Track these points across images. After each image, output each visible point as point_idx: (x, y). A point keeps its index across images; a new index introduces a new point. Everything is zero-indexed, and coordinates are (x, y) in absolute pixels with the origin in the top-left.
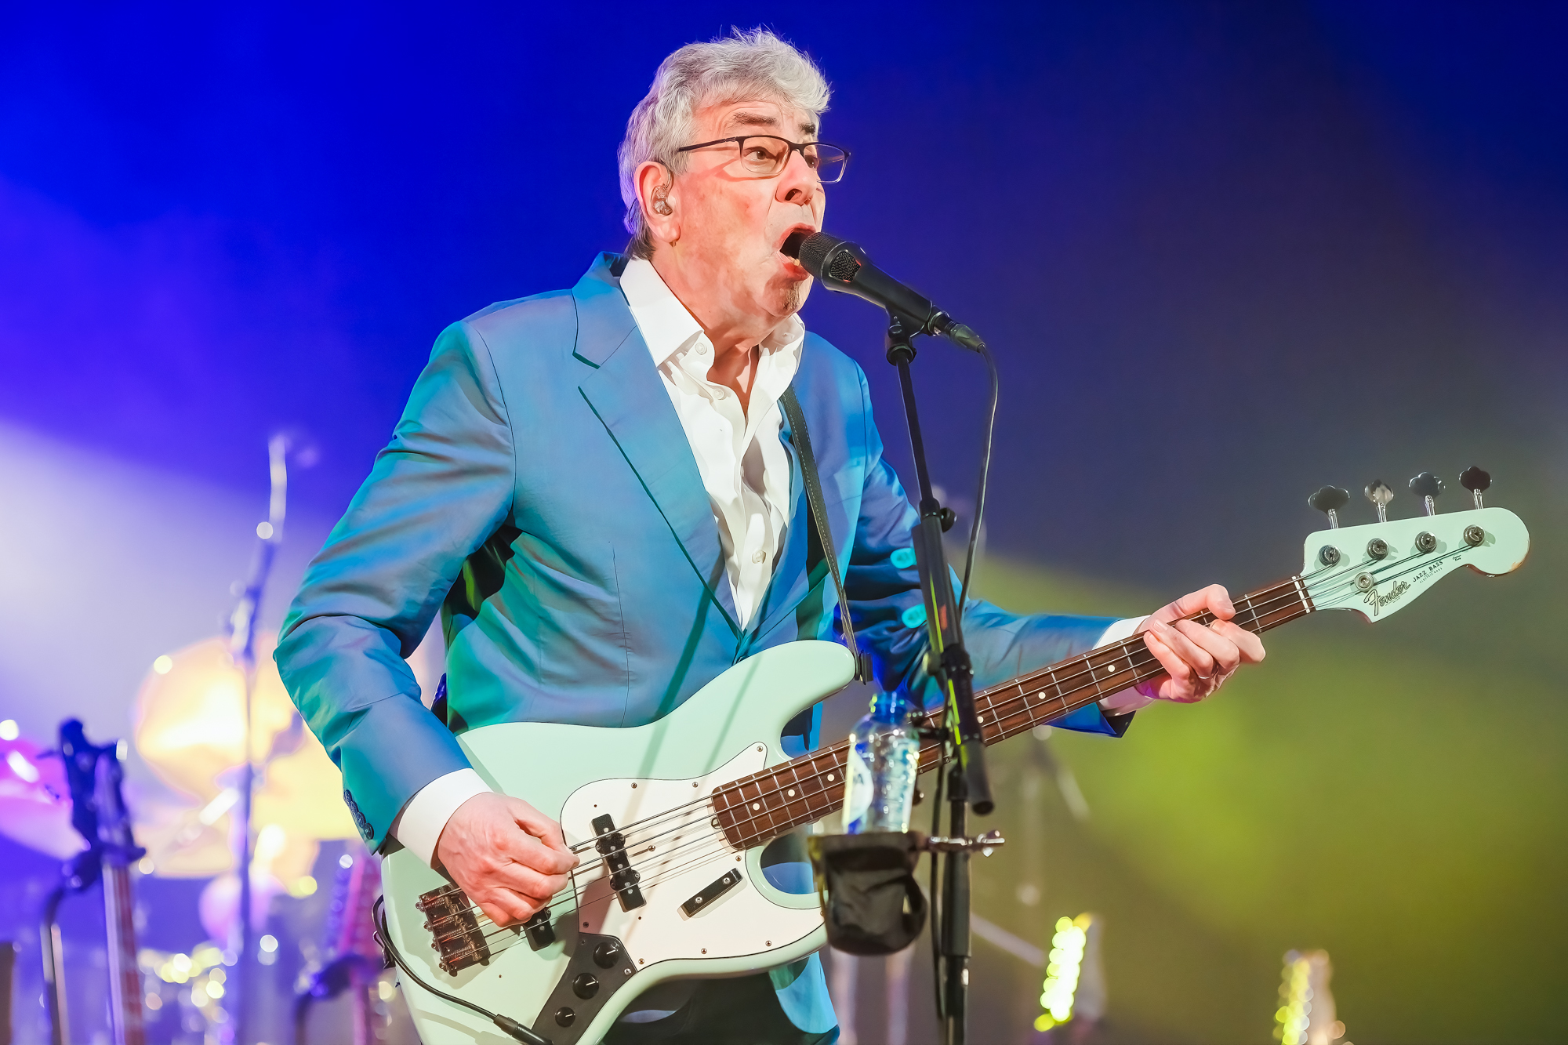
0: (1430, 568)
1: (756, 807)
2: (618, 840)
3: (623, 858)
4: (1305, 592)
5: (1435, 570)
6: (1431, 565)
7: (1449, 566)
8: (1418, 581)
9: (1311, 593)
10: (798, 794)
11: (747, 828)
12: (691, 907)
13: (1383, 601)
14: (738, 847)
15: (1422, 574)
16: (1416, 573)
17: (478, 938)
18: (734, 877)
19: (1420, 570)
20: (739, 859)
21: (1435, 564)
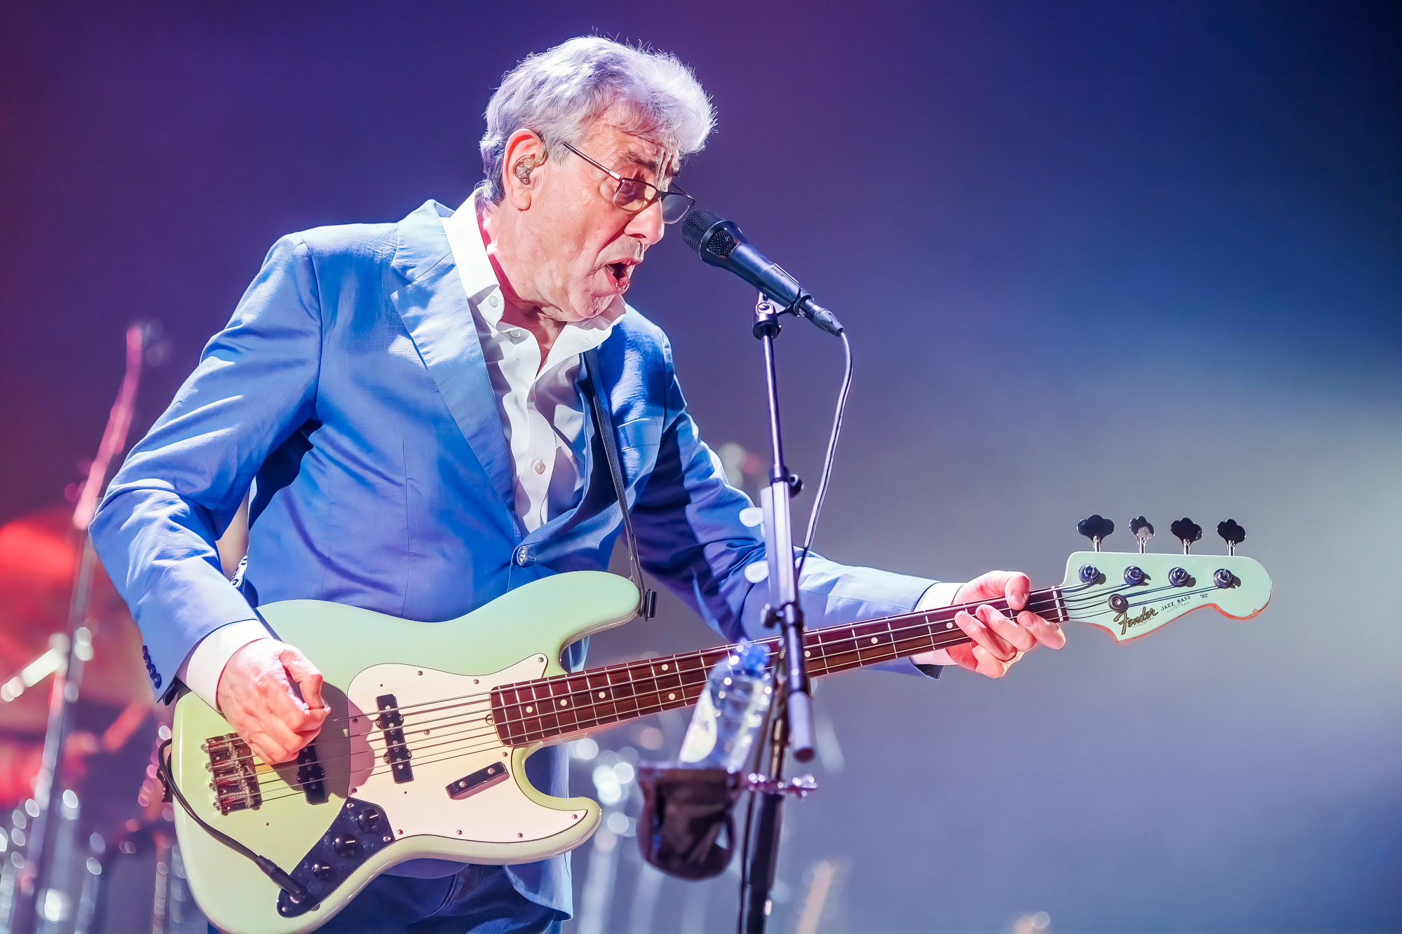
0: (1179, 601)
1: (529, 709)
2: (396, 718)
3: (399, 736)
4: (1061, 602)
5: (1183, 603)
6: (1180, 598)
7: (1196, 601)
8: (1166, 610)
9: (1067, 604)
10: (569, 705)
11: (517, 728)
12: (455, 790)
13: (1131, 623)
14: (506, 742)
15: (1171, 605)
16: (1165, 603)
17: (253, 784)
18: (499, 769)
19: (1169, 601)
20: (506, 754)
21: (1183, 598)
